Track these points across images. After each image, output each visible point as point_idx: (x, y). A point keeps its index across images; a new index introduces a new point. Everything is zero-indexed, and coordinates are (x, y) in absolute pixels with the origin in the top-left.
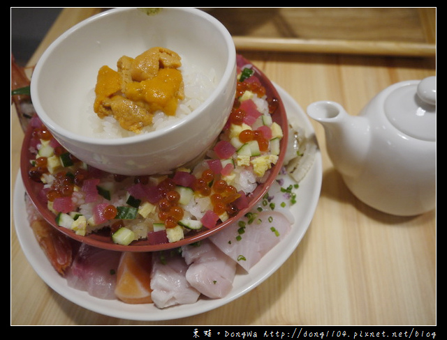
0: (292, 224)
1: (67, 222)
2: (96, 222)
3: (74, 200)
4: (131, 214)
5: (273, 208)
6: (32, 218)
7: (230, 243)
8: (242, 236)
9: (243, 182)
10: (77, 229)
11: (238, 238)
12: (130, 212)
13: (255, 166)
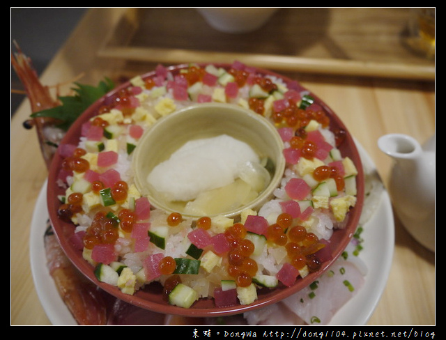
0: (364, 275)
1: (108, 275)
2: (148, 276)
3: (118, 247)
4: (192, 268)
5: (345, 258)
6: (54, 264)
7: (302, 301)
8: (315, 291)
9: (320, 228)
10: (124, 285)
11: (312, 296)
12: (191, 265)
13: (335, 209)
